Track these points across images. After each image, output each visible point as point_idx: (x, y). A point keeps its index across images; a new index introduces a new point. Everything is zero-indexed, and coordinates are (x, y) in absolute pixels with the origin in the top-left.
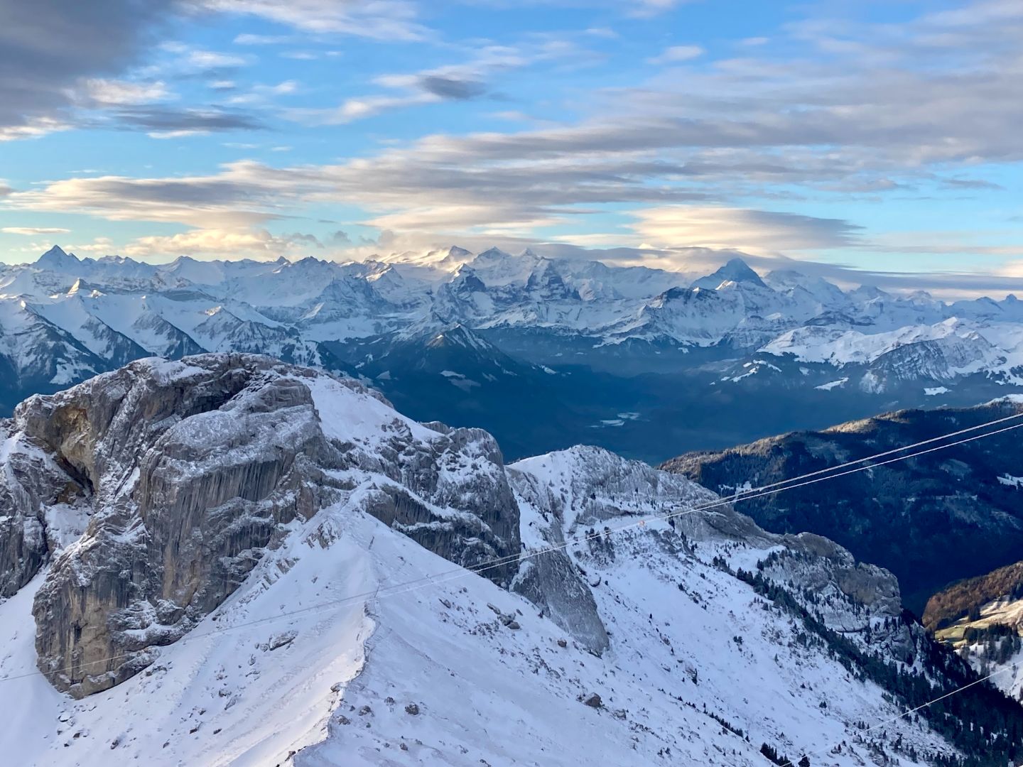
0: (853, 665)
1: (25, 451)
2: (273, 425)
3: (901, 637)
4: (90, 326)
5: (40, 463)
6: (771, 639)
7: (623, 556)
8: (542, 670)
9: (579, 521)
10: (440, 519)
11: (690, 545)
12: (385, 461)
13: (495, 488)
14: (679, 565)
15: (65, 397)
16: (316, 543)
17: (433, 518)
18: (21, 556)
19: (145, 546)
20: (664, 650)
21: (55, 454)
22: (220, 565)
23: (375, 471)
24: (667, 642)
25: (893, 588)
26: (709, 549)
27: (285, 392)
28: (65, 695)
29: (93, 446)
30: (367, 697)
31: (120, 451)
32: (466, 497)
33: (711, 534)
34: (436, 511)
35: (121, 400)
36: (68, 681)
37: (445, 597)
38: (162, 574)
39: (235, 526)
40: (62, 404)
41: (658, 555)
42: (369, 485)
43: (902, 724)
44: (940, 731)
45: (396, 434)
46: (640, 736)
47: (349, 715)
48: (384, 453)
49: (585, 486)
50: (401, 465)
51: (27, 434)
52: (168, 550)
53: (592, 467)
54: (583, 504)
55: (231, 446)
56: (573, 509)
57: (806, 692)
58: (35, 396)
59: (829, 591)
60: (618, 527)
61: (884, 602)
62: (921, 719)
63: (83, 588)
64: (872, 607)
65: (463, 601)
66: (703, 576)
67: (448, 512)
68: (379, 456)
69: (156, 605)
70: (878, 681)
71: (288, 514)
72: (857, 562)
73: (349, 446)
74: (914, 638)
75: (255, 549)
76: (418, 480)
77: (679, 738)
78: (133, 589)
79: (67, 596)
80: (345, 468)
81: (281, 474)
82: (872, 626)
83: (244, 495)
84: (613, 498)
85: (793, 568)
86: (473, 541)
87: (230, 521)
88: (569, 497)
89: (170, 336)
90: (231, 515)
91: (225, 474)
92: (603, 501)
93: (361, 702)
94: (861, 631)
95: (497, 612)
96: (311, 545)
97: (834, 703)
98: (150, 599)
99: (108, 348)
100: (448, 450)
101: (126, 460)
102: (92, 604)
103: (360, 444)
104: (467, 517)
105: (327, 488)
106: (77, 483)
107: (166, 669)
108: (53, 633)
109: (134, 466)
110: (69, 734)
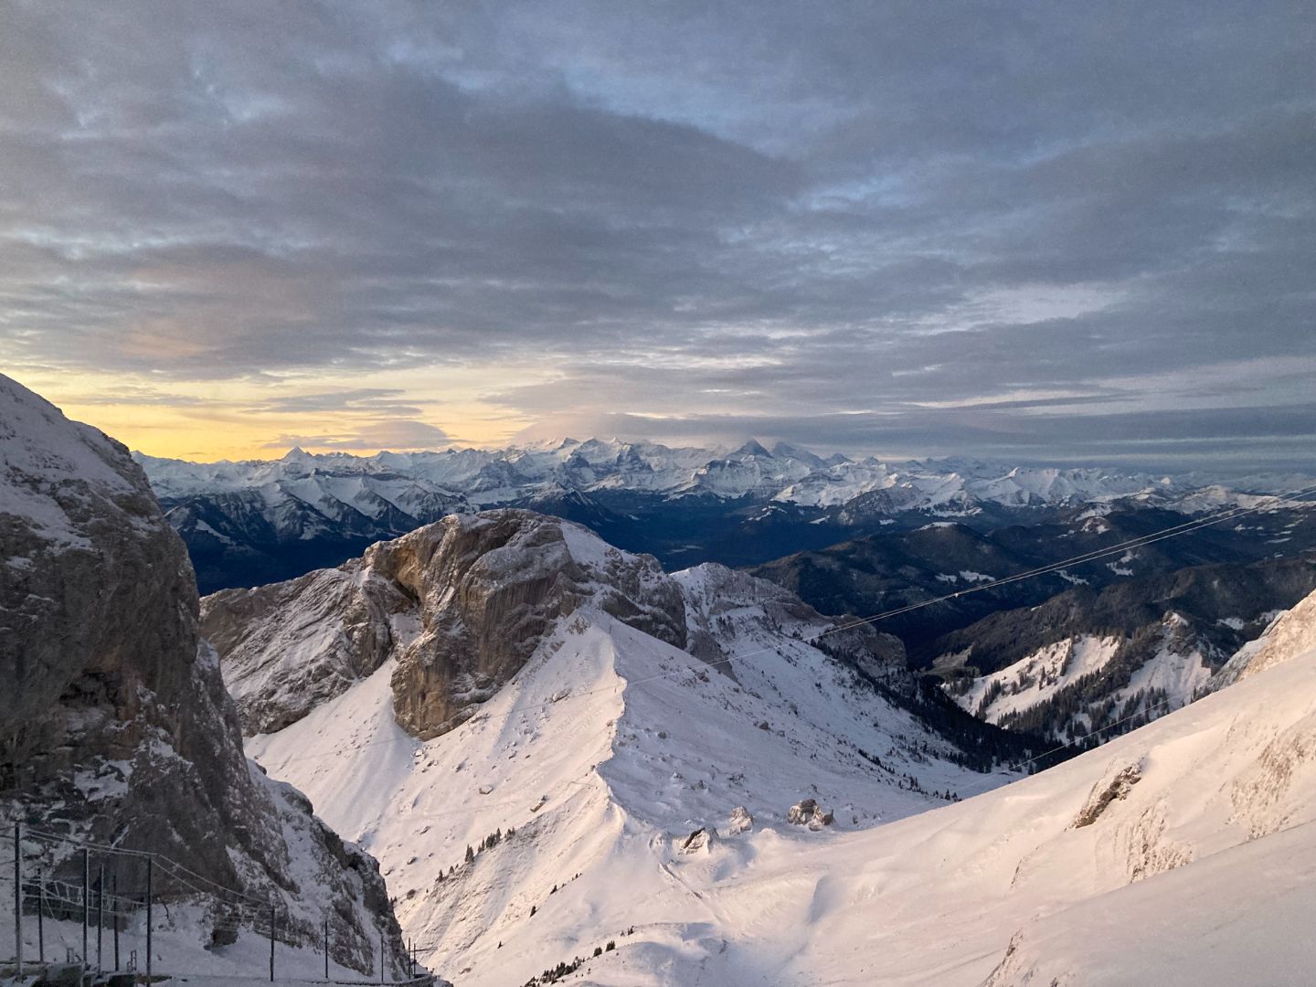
0: (890, 699)
1: (374, 579)
2: (542, 555)
3: (908, 680)
5: (383, 586)
6: (839, 684)
7: (740, 634)
8: (729, 707)
9: (712, 612)
10: (644, 613)
11: (778, 626)
12: (610, 576)
13: (672, 591)
14: (774, 638)
15: (400, 542)
16: (575, 631)
17: (640, 612)
18: (375, 648)
19: (465, 638)
20: (775, 694)
21: (393, 580)
22: (515, 648)
23: (604, 583)
24: (775, 688)
25: (901, 649)
26: (789, 628)
27: (547, 533)
28: (415, 739)
29: (420, 573)
30: (632, 728)
31: (439, 576)
32: (657, 598)
33: (789, 618)
34: (641, 607)
35: (438, 543)
36: (418, 729)
37: (663, 663)
38: (477, 656)
39: (523, 622)
40: (398, 547)
41: (761, 633)
42: (602, 592)
43: (924, 734)
44: (948, 739)
45: (613, 558)
46: (797, 746)
47: (624, 740)
48: (608, 571)
49: (713, 589)
50: (618, 578)
51: (374, 568)
52: (482, 639)
53: (715, 576)
54: (713, 601)
55: (518, 570)
56: (707, 604)
57: (864, 717)
58: (379, 542)
59: (862, 652)
60: (736, 615)
61: (896, 658)
62: (936, 732)
63: (427, 667)
64: (889, 661)
65: (672, 664)
66: (791, 645)
67: (647, 608)
68: (605, 573)
69: (474, 676)
70: (906, 708)
71: (555, 613)
72: (878, 633)
73: (588, 567)
74: (915, 680)
75: (535, 636)
76: (628, 588)
77: (818, 747)
78: (459, 666)
79: (416, 673)
80: (587, 582)
81: (549, 587)
82: (890, 674)
83: (527, 601)
84: (730, 597)
85: (840, 637)
86: (662, 627)
87: (519, 619)
88: (704, 597)
90: (521, 615)
91: (516, 588)
92: (725, 599)
93: (630, 731)
94: (883, 677)
95: (694, 671)
96: (572, 633)
97: (882, 724)
98: (470, 672)
100: (642, 567)
101: (443, 582)
102: (433, 677)
103: (594, 565)
104: (659, 611)
105: (578, 595)
106: (409, 599)
107: (486, 718)
108: (406, 699)
109: (449, 585)
110: (424, 764)
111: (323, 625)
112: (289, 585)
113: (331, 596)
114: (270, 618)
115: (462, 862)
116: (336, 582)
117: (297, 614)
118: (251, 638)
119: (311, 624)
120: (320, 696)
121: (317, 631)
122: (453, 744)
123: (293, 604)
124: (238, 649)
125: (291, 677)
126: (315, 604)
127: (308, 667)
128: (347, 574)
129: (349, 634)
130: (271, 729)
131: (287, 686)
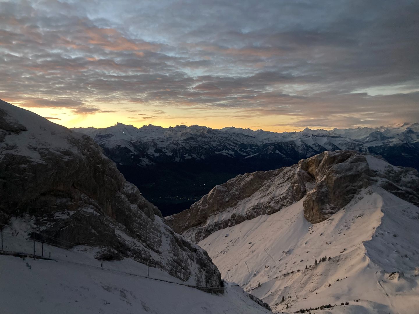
1: (301, 171)
2: (357, 166)
4: (314, 144)
5: (304, 173)
10: (402, 190)
12: (386, 175)
15: (309, 159)
16: (368, 194)
17: (400, 189)
18: (300, 193)
19: (327, 192)
21: (307, 171)
22: (344, 197)
23: (383, 177)
27: (360, 159)
28: (310, 223)
29: (315, 170)
30: (382, 231)
31: (321, 171)
32: (409, 185)
34: (400, 188)
35: (321, 160)
36: (310, 220)
37: (403, 209)
38: (331, 199)
39: (348, 189)
40: (309, 161)
42: (381, 181)
45: (389, 169)
47: (377, 234)
48: (386, 173)
50: (391, 176)
51: (301, 167)
52: (332, 193)
55: (347, 171)
58: (303, 159)
63: (313, 201)
65: (409, 210)
67: (404, 188)
68: (384, 174)
69: (330, 205)
71: (361, 187)
73: (376, 171)
75: (353, 194)
76: (395, 180)
78: (325, 201)
79: (310, 202)
80: (375, 177)
81: (359, 178)
83: (350, 182)
86: (411, 196)
87: (346, 188)
89: (332, 146)
90: (347, 186)
91: (345, 177)
98: (328, 204)
99: (318, 149)
100: (403, 173)
101: (322, 173)
102: (316, 204)
103: (379, 171)
104: (409, 190)
105: (371, 181)
106: (312, 178)
107: (332, 220)
108: (307, 210)
109: (324, 175)
110: (311, 231)
111: (285, 184)
112: (276, 171)
113: (288, 175)
114: (270, 180)
115: (314, 264)
116: (290, 171)
117: (278, 180)
118: (265, 186)
119: (282, 183)
120: (283, 205)
121: (283, 185)
122: (320, 227)
123: (277, 176)
124: (261, 189)
125: (275, 198)
126: (283, 177)
127: (280, 196)
128: (293, 169)
129: (293, 187)
130: (269, 214)
131: (274, 201)
